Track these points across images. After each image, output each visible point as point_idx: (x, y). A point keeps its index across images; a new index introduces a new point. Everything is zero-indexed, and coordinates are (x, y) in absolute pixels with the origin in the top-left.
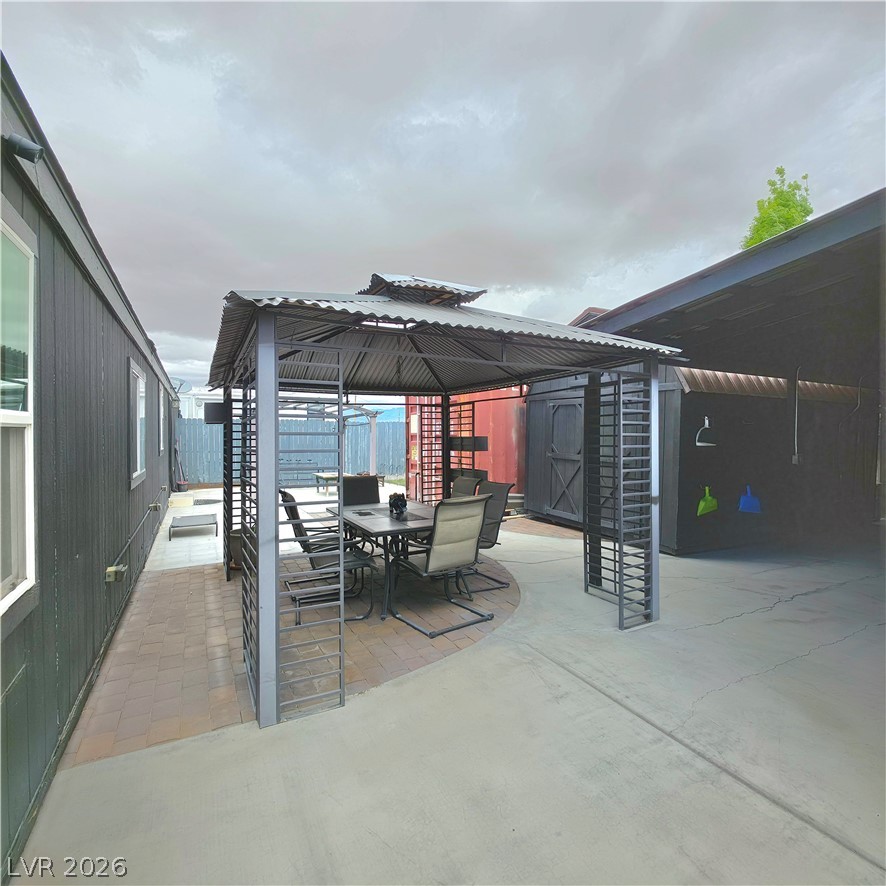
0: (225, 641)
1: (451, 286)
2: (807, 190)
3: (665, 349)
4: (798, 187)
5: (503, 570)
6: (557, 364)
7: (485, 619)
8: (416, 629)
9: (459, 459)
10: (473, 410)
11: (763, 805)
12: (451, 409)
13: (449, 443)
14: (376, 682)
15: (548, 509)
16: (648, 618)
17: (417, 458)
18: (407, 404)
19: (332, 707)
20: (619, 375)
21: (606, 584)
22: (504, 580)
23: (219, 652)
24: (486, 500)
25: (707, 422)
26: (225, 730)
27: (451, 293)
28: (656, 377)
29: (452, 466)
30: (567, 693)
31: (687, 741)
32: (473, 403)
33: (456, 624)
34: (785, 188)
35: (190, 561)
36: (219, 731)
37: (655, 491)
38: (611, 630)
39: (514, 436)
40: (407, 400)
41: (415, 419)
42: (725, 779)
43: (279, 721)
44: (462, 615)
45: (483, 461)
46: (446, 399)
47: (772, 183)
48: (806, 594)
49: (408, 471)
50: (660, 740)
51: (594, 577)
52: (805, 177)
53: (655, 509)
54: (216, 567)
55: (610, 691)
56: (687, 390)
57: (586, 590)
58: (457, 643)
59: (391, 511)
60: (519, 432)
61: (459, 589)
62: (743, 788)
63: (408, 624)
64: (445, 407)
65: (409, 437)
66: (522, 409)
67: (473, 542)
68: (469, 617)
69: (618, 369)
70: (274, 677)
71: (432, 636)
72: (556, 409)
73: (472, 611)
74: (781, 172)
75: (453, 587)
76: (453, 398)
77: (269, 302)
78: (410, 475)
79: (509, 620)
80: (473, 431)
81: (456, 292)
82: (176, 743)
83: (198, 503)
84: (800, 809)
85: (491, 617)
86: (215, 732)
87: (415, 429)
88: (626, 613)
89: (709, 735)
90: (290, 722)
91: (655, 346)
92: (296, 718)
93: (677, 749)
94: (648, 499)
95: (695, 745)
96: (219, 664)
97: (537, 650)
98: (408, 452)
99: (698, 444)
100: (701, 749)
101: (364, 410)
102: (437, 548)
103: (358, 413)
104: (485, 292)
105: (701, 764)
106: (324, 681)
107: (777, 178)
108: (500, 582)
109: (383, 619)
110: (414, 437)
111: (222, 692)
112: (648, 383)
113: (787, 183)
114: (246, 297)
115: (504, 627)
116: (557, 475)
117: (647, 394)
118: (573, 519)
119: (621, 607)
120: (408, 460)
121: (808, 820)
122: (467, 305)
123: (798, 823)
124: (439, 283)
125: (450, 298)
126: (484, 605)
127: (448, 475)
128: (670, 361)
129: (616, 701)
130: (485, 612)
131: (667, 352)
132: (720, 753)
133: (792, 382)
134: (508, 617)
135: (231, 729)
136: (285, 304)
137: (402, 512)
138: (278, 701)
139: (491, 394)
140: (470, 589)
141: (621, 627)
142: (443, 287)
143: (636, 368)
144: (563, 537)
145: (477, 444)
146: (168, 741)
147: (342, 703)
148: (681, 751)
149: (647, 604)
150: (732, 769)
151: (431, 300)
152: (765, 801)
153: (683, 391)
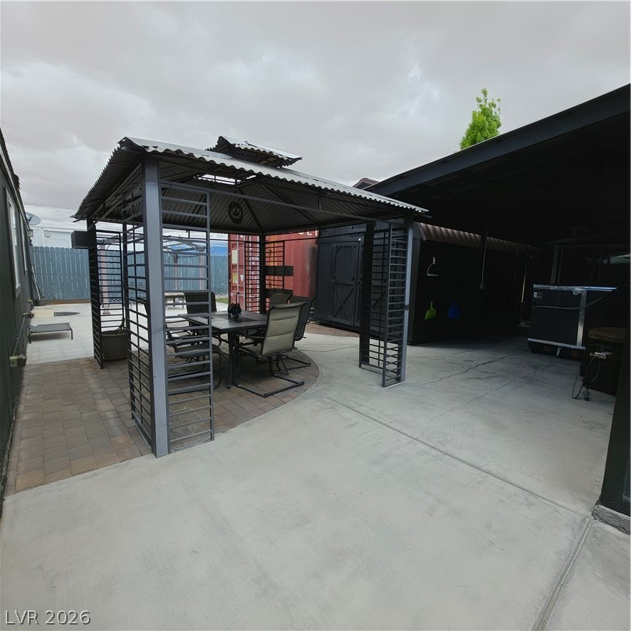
0: (113, 407)
1: (276, 152)
2: (499, 110)
3: (419, 209)
4: (494, 106)
5: (305, 356)
6: (353, 214)
7: (298, 385)
8: (253, 392)
9: (274, 282)
10: (284, 246)
11: (466, 468)
12: (267, 246)
13: (265, 271)
14: (232, 425)
15: (330, 318)
16: (398, 380)
17: (237, 282)
18: (229, 240)
19: (206, 441)
20: (390, 225)
21: (372, 361)
22: (306, 362)
23: (110, 415)
24: (301, 307)
25: (434, 260)
26: (130, 461)
27: (277, 157)
28: (412, 228)
29: (267, 287)
30: (356, 423)
31: (426, 442)
32: (283, 241)
33: (279, 388)
34: (487, 106)
35: (64, 356)
36: (126, 462)
37: (407, 302)
38: (378, 388)
39: (308, 267)
40: (229, 237)
41: (235, 253)
42: (446, 457)
43: (169, 452)
44: (281, 383)
45: (290, 283)
46: (262, 238)
47: (479, 100)
48: (484, 364)
49: (230, 292)
50: (412, 442)
51: (364, 357)
52: (499, 100)
53: (407, 313)
54: (88, 359)
55: (380, 420)
56: (425, 239)
57: (360, 366)
58: (283, 400)
59: (230, 316)
60: (311, 264)
61: (278, 367)
62: (457, 461)
63: (247, 390)
64: (263, 244)
65: (231, 267)
66: (313, 249)
67: (291, 335)
68: (288, 384)
69: (389, 221)
70: (165, 423)
71: (266, 396)
72: (338, 249)
73: (290, 381)
74: (485, 93)
75: (275, 367)
76: (268, 238)
77: (154, 149)
78: (232, 294)
79: (314, 385)
80: (283, 261)
81: (280, 157)
82: (95, 471)
83: (57, 314)
84: (484, 468)
85: (303, 383)
86: (123, 463)
87: (235, 260)
88: (386, 378)
89: (437, 438)
90: (177, 453)
91: (413, 207)
92: (181, 450)
93: (421, 446)
94: (403, 306)
95: (430, 443)
96: (112, 422)
97: (334, 401)
98: (230, 277)
99: (428, 275)
100: (433, 445)
101: (194, 245)
102: (269, 339)
103: (189, 247)
104: (300, 159)
105: (434, 452)
106: (196, 427)
107: (482, 97)
108: (304, 363)
109: (229, 388)
110: (234, 266)
111: (121, 439)
112: (406, 231)
113: (488, 102)
114: (137, 143)
115: (311, 390)
116: (337, 295)
117: (406, 238)
118: (347, 323)
119: (384, 375)
120: (230, 283)
121: (489, 473)
122: (286, 167)
123: (484, 474)
124: (268, 149)
125: (274, 161)
126: (297, 377)
127: (265, 293)
128: (420, 217)
129: (384, 425)
130: (299, 381)
131: (420, 211)
132: (443, 446)
133: (483, 238)
134: (313, 384)
135: (135, 460)
136: (167, 152)
137: (238, 317)
138: (169, 440)
139: (293, 236)
140: (287, 367)
141: (384, 385)
142: (271, 152)
143: (400, 221)
144: (341, 336)
145: (286, 271)
146: (89, 471)
147: (212, 438)
148: (424, 447)
149: (399, 372)
150: (450, 453)
151: (261, 161)
152: (467, 466)
153: (422, 239)
